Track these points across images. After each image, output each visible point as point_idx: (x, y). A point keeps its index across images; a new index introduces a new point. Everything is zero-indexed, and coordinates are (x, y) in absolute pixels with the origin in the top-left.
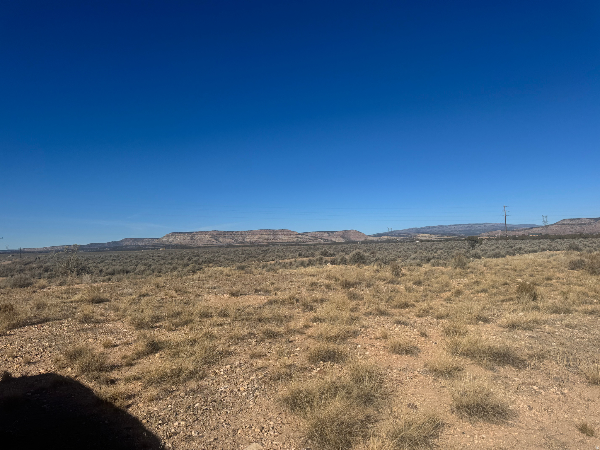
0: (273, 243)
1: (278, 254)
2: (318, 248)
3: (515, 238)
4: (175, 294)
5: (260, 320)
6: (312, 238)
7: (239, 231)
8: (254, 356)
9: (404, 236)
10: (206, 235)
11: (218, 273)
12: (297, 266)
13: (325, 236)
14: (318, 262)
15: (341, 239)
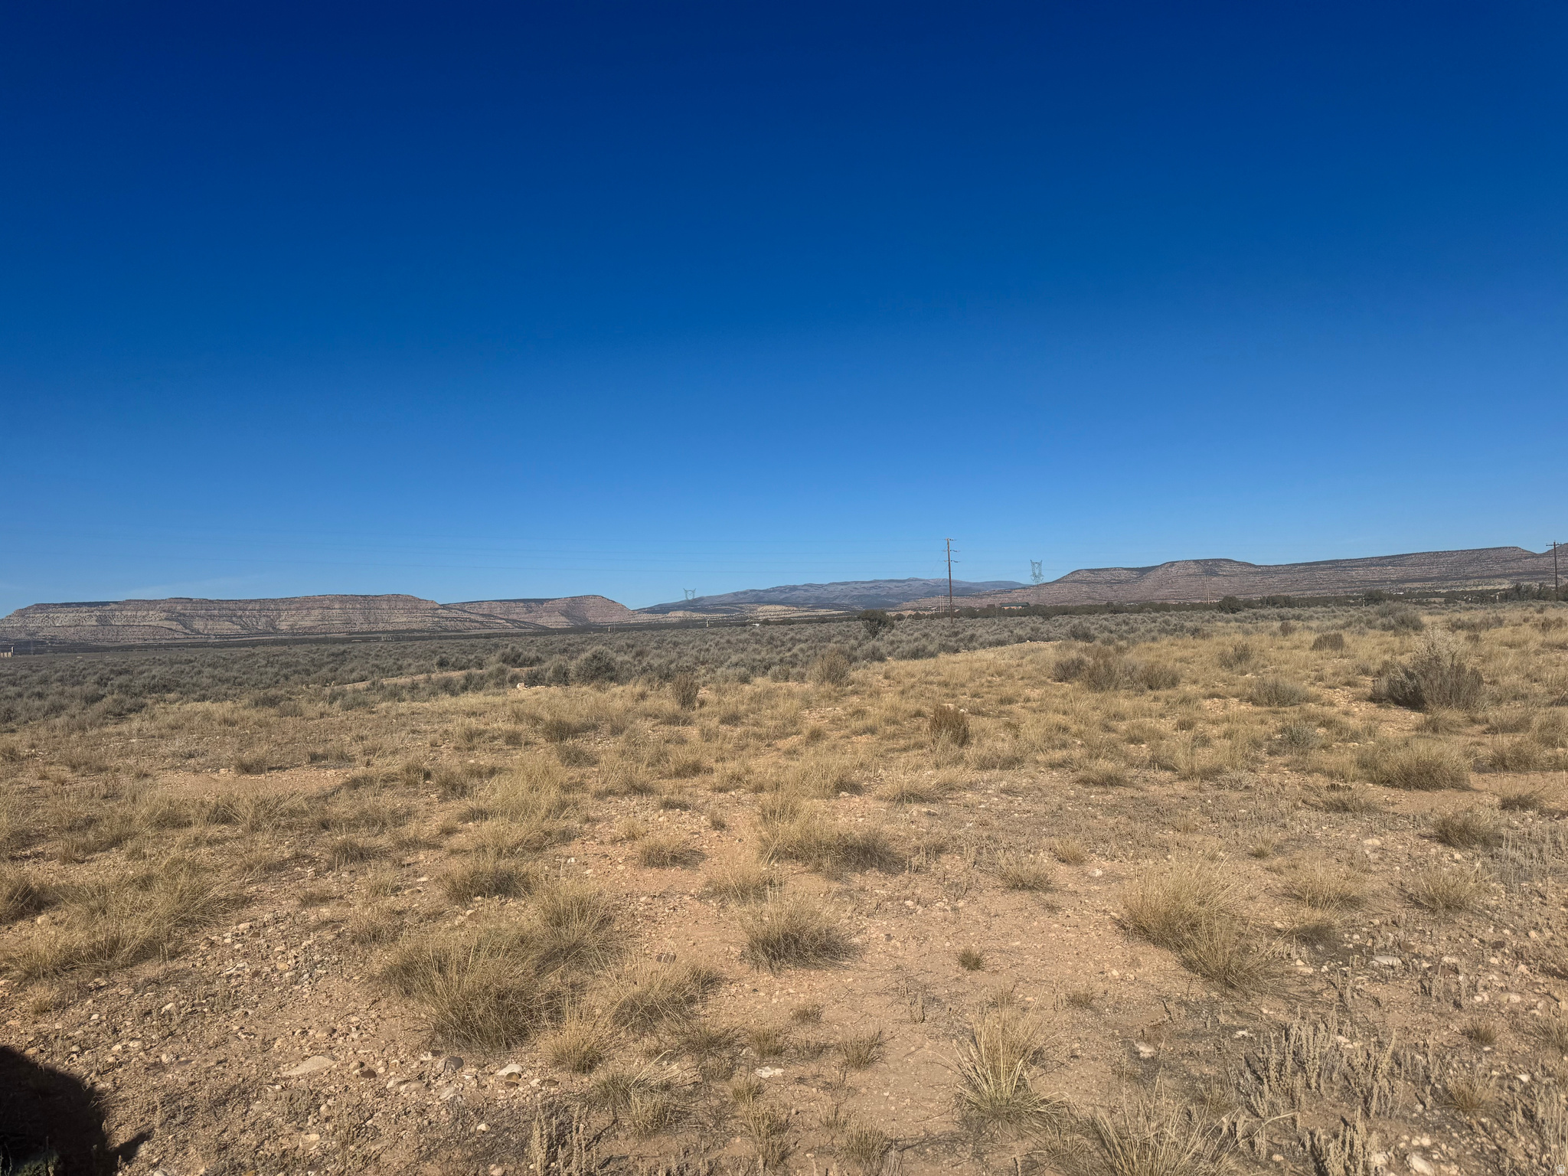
0: (363, 633)
1: (376, 662)
2: (496, 646)
3: (972, 614)
4: (70, 775)
5: (325, 825)
6: (480, 619)
7: (255, 601)
8: (309, 901)
9: (725, 611)
10: (151, 613)
11: (197, 719)
12: (434, 694)
13: (520, 614)
14: (492, 682)
15: (563, 619)
